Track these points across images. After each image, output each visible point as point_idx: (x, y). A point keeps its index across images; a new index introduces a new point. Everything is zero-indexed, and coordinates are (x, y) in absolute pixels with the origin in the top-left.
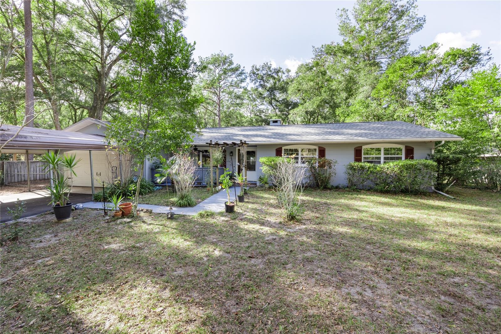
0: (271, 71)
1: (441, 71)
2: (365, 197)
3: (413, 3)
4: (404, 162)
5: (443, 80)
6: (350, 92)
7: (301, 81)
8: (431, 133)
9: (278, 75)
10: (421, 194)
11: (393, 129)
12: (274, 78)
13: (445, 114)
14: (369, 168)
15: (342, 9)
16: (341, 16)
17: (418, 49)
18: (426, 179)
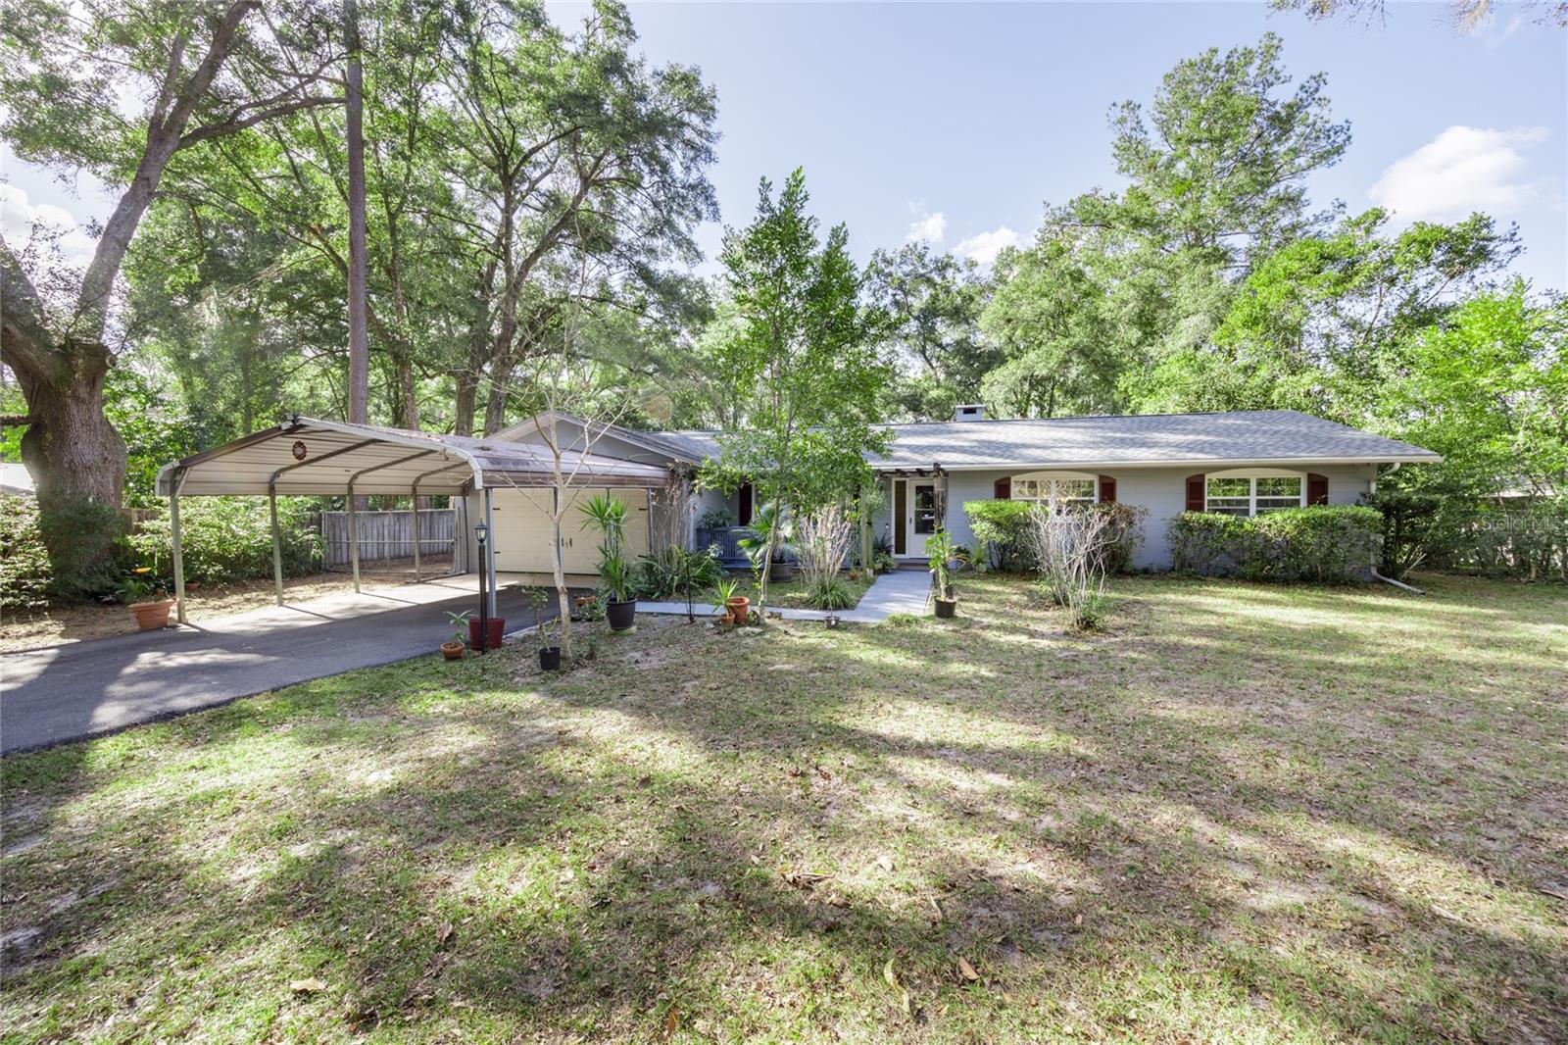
0: (924, 266)
1: (1392, 281)
2: (1218, 589)
3: (1317, 90)
4: (1304, 512)
5: (1398, 302)
6: (1148, 325)
7: (1014, 296)
8: (1369, 444)
9: (944, 278)
10: (1345, 584)
11: (1276, 432)
12: (934, 285)
13: (1401, 394)
14: (1226, 525)
15: (1125, 102)
16: (1122, 121)
17: (1330, 208)
18: (1357, 551)
